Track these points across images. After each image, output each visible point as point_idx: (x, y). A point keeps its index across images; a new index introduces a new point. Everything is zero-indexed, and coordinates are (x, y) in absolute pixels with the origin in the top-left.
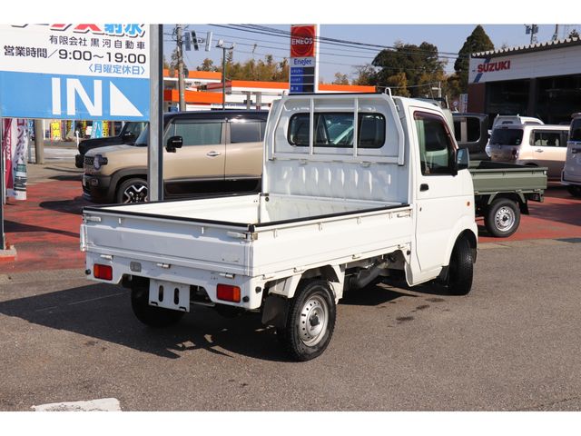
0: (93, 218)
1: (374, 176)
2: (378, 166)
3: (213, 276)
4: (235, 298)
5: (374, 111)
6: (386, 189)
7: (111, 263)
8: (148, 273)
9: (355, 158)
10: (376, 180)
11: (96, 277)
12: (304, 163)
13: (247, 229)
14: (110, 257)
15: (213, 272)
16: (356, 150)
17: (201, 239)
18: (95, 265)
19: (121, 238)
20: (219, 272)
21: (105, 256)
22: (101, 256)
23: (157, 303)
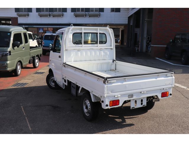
0: (112, 81)
1: (104, 53)
2: (105, 49)
4: (167, 96)
5: (102, 32)
6: (107, 56)
7: (119, 98)
10: (105, 54)
11: (110, 106)
12: (79, 50)
14: (120, 96)
16: (99, 45)
17: (158, 79)
18: (110, 101)
19: (126, 86)
20: (164, 89)
21: (117, 96)
22: (116, 96)
23: (134, 107)
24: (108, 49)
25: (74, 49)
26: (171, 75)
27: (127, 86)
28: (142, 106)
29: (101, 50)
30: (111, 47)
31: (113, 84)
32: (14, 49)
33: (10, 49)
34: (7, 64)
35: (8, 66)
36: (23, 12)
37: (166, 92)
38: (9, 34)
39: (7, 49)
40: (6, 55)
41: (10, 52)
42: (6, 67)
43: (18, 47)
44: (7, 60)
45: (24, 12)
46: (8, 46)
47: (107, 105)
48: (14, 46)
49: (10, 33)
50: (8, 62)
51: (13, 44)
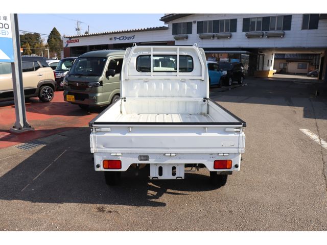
0: (103, 129)
1: (188, 86)
2: (190, 81)
3: (211, 156)
4: (228, 167)
5: (186, 54)
6: (194, 92)
7: (120, 158)
8: (155, 161)
9: (178, 77)
10: (189, 88)
11: (105, 168)
12: (146, 81)
13: (242, 126)
14: (120, 154)
15: (212, 154)
16: (178, 73)
17: (204, 135)
18: (104, 160)
19: (131, 141)
20: (218, 154)
21: (115, 154)
22: (112, 154)
23: (157, 178)
24: (195, 81)
25: (139, 79)
26: (235, 130)
27: (133, 140)
28: (174, 178)
29: (183, 81)
30: (200, 78)
31: (106, 135)
32: (108, 79)
33: (102, 78)
34: (97, 97)
35: (99, 99)
36: (181, 34)
37: (226, 161)
38: (104, 60)
39: (98, 79)
40: (97, 86)
41: (101, 82)
42: (96, 100)
43: (113, 76)
44: (96, 92)
45: (183, 34)
46: (100, 75)
47: (98, 166)
48: (107, 75)
49: (106, 58)
50: (99, 95)
51: (107, 72)
